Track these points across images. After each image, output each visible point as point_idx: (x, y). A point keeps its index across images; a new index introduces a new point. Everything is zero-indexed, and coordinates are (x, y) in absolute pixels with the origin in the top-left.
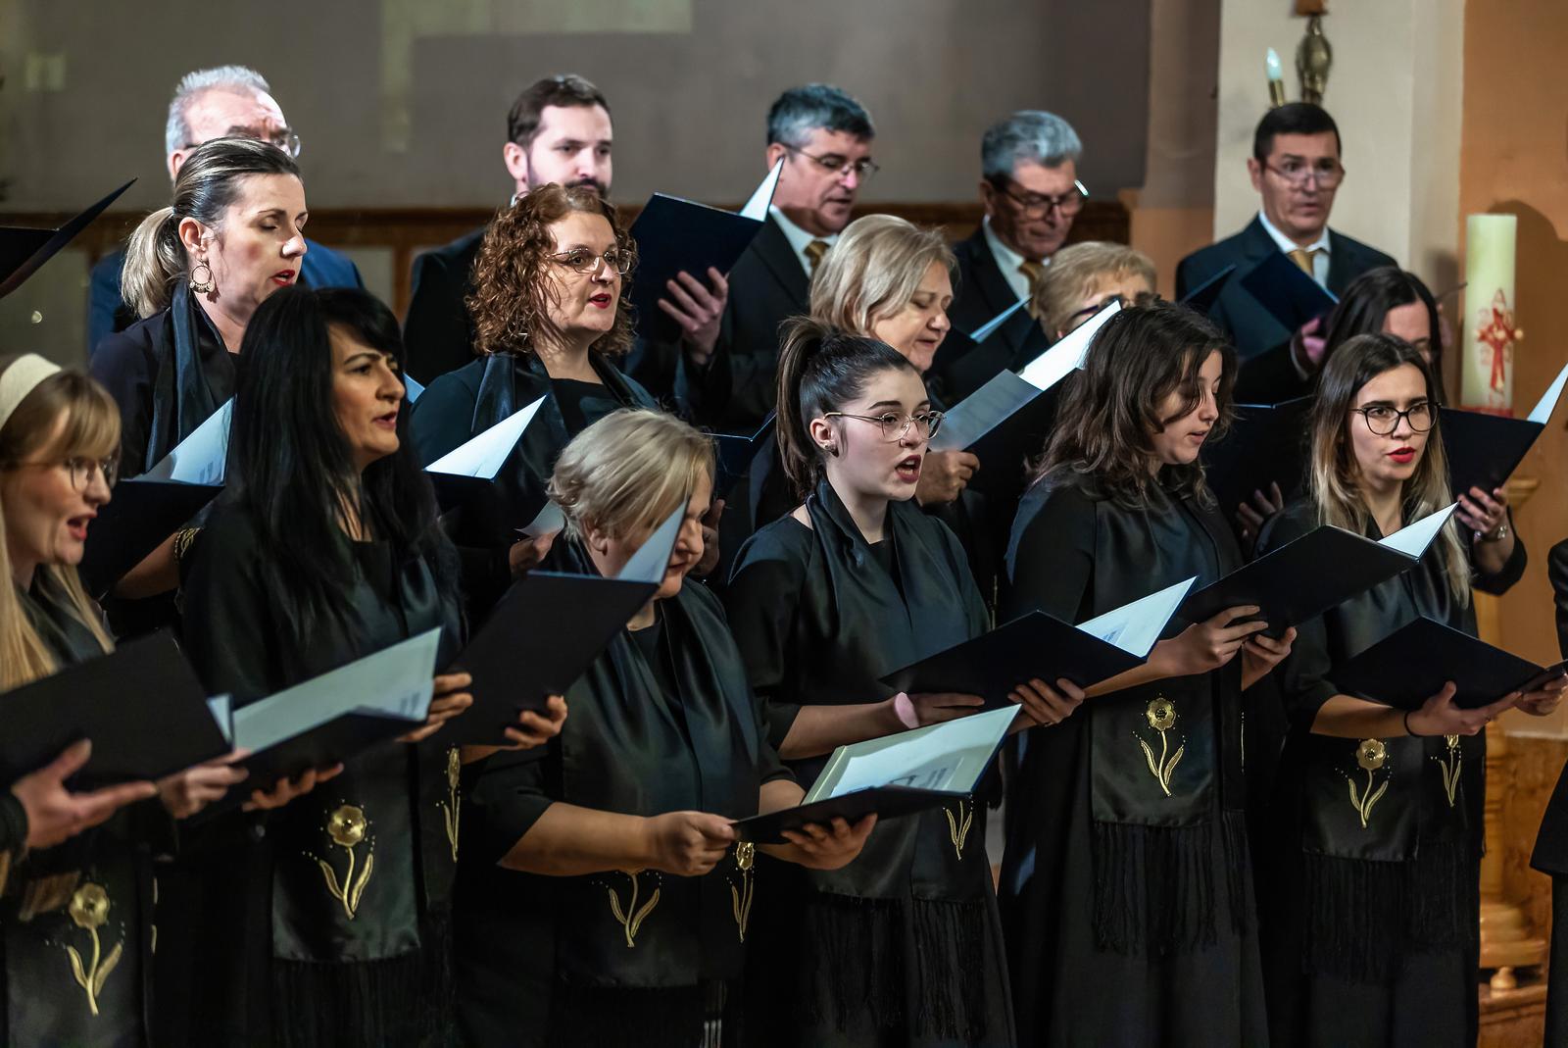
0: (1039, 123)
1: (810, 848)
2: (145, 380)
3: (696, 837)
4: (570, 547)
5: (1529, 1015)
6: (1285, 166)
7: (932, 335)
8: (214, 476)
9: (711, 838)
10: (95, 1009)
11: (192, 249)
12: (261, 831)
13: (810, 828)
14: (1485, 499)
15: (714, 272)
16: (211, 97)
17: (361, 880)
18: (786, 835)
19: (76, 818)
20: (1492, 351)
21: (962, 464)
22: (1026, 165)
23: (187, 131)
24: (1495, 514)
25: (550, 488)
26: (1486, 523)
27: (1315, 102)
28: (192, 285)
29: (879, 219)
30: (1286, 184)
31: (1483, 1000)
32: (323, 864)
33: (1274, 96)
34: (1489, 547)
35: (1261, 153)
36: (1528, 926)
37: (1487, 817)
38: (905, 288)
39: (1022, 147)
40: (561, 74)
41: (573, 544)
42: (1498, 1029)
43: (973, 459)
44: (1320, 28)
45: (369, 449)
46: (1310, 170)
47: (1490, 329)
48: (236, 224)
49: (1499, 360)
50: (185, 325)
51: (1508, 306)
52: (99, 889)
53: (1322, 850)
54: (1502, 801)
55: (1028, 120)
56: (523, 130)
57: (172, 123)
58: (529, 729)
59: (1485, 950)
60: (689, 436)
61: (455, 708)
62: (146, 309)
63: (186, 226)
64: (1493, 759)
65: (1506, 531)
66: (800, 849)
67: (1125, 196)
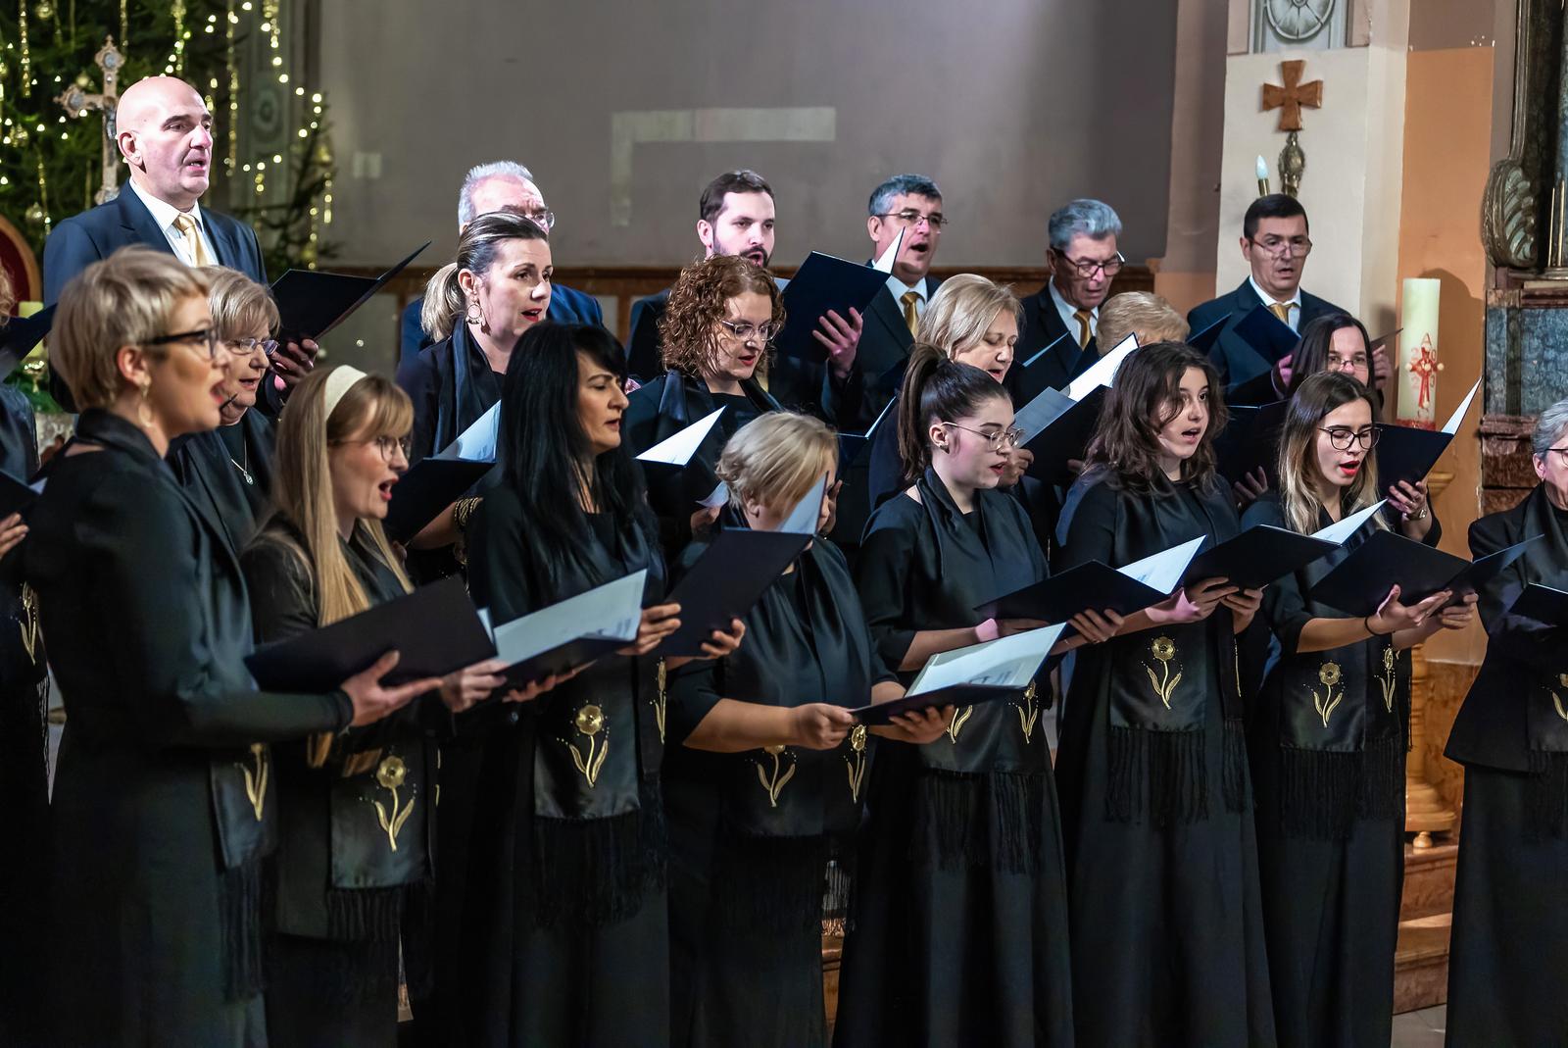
0: (1091, 207)
1: (910, 728)
2: (433, 392)
3: (825, 721)
4: (733, 513)
5: (1441, 868)
6: (1266, 241)
7: (1000, 366)
8: (488, 454)
9: (836, 723)
10: (394, 847)
11: (468, 292)
12: (515, 717)
13: (910, 714)
14: (1410, 489)
15: (853, 311)
16: (490, 184)
17: (599, 759)
18: (892, 719)
19: (387, 706)
20: (1420, 378)
21: (1020, 458)
22: (1079, 237)
23: (472, 209)
24: (1417, 500)
25: (718, 469)
26: (1410, 507)
27: (1292, 195)
28: (467, 319)
29: (965, 278)
30: (1270, 254)
31: (1407, 855)
32: (572, 748)
33: (1261, 190)
34: (1413, 524)
35: (1249, 233)
36: (1442, 801)
37: (1413, 721)
38: (980, 330)
39: (1076, 224)
40: (738, 169)
41: (735, 510)
42: (1419, 877)
43: (1028, 454)
44: (1296, 140)
45: (600, 444)
46: (1287, 244)
47: (1419, 363)
48: (499, 276)
49: (1425, 386)
50: (462, 350)
51: (1433, 346)
52: (398, 760)
53: (1295, 745)
54: (1422, 709)
55: (1082, 206)
56: (710, 210)
57: (463, 202)
58: (718, 644)
59: (1409, 819)
60: (819, 431)
61: (668, 629)
62: (438, 336)
63: (463, 275)
64: (1416, 679)
65: (1426, 513)
66: (903, 730)
67: (1151, 263)
